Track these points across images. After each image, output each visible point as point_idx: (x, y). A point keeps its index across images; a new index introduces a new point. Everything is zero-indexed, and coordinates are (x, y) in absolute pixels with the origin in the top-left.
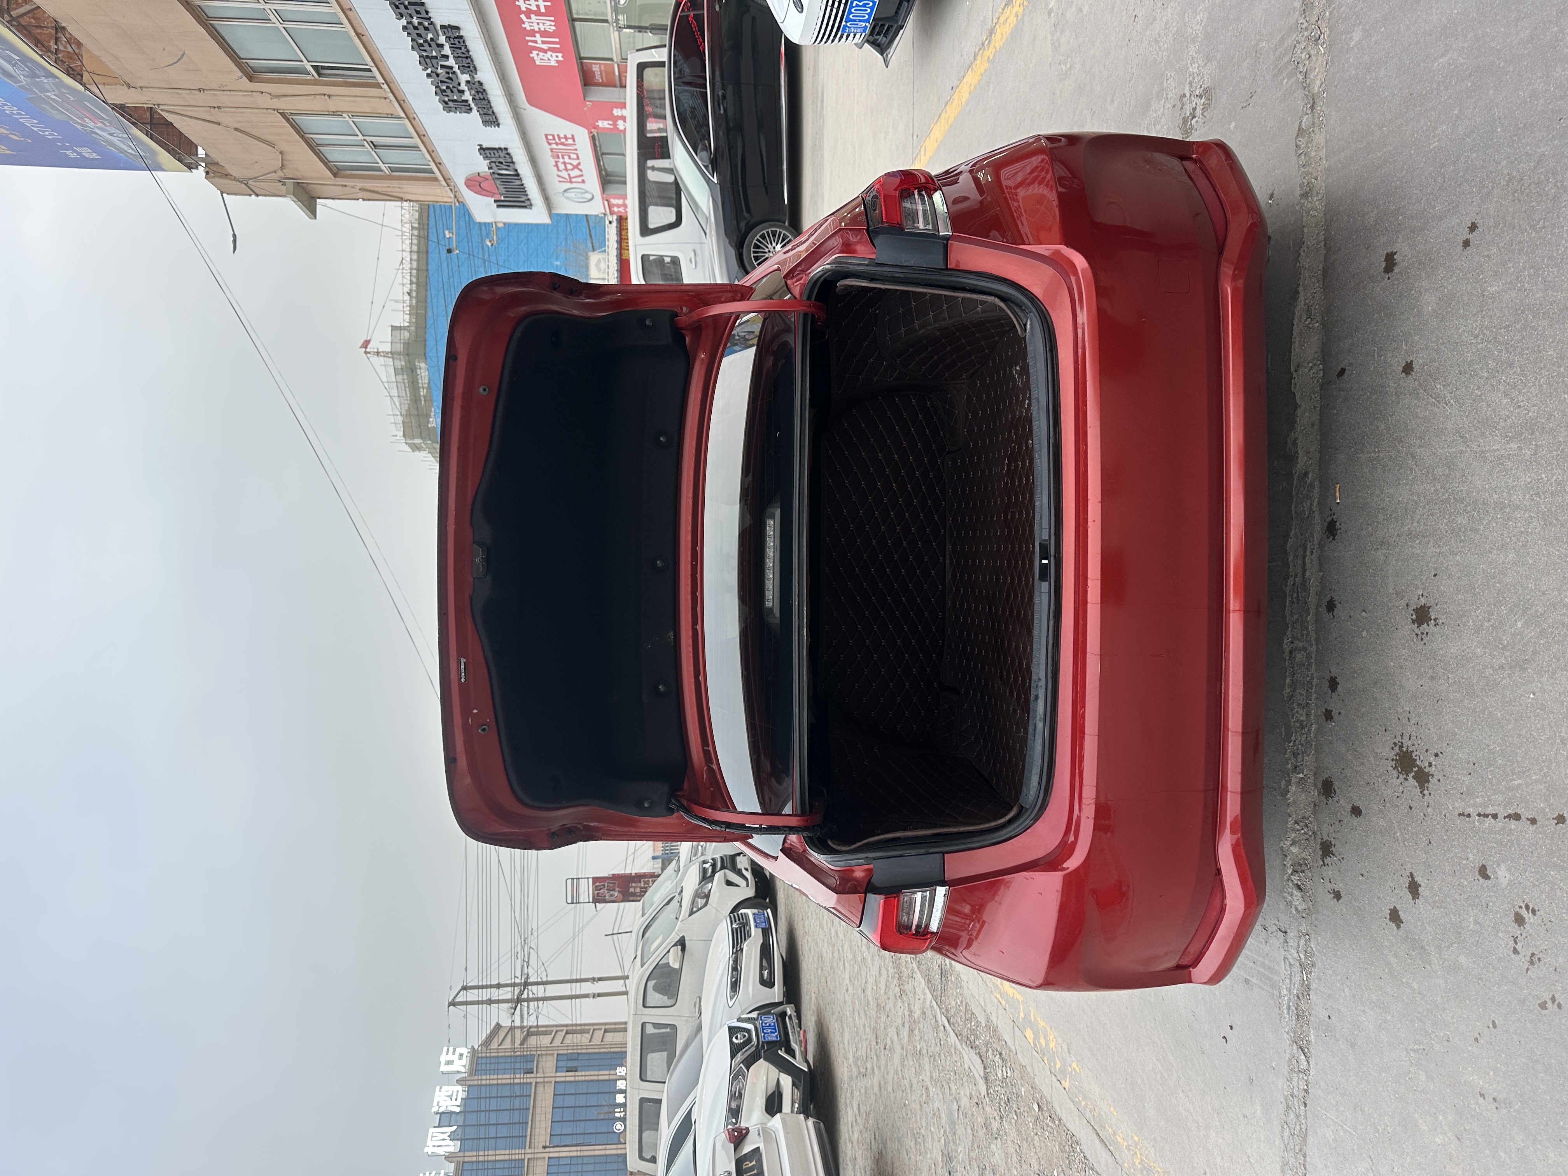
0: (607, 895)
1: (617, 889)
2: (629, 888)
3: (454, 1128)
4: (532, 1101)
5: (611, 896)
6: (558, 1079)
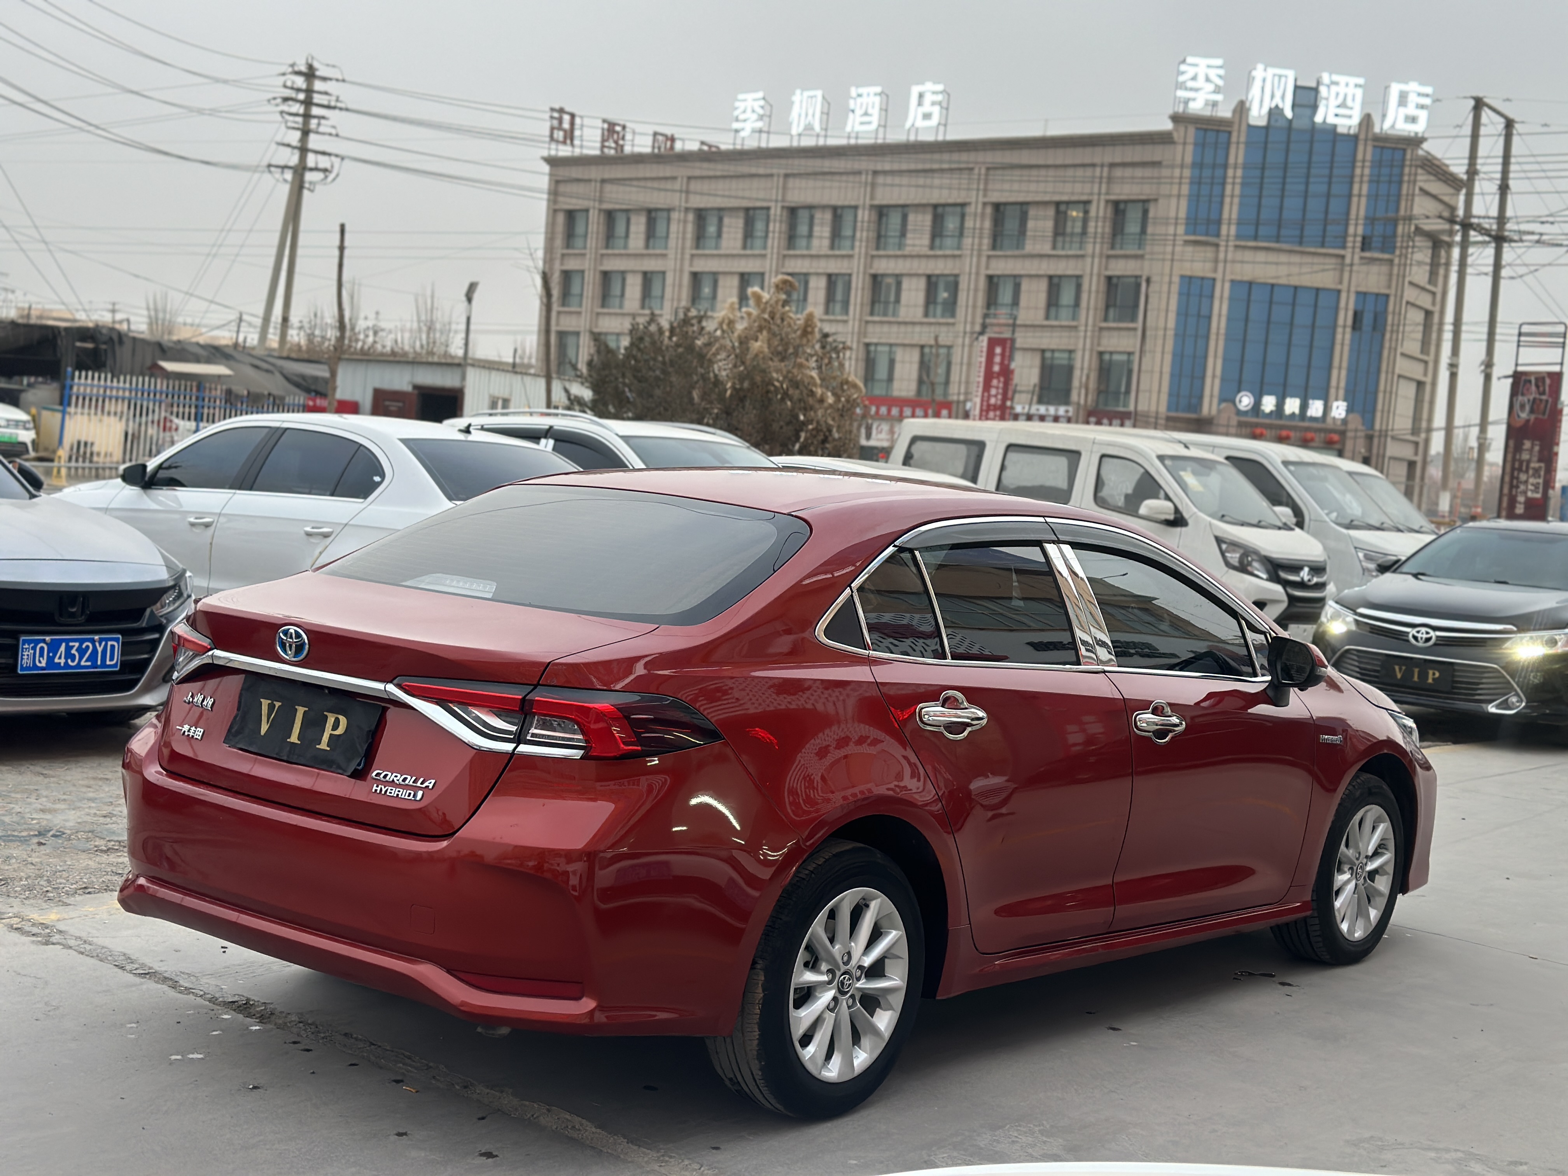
0: (1525, 399)
1: (1533, 417)
2: (1533, 438)
3: (1289, 114)
4: (1312, 250)
5: (1522, 407)
6: (1344, 296)
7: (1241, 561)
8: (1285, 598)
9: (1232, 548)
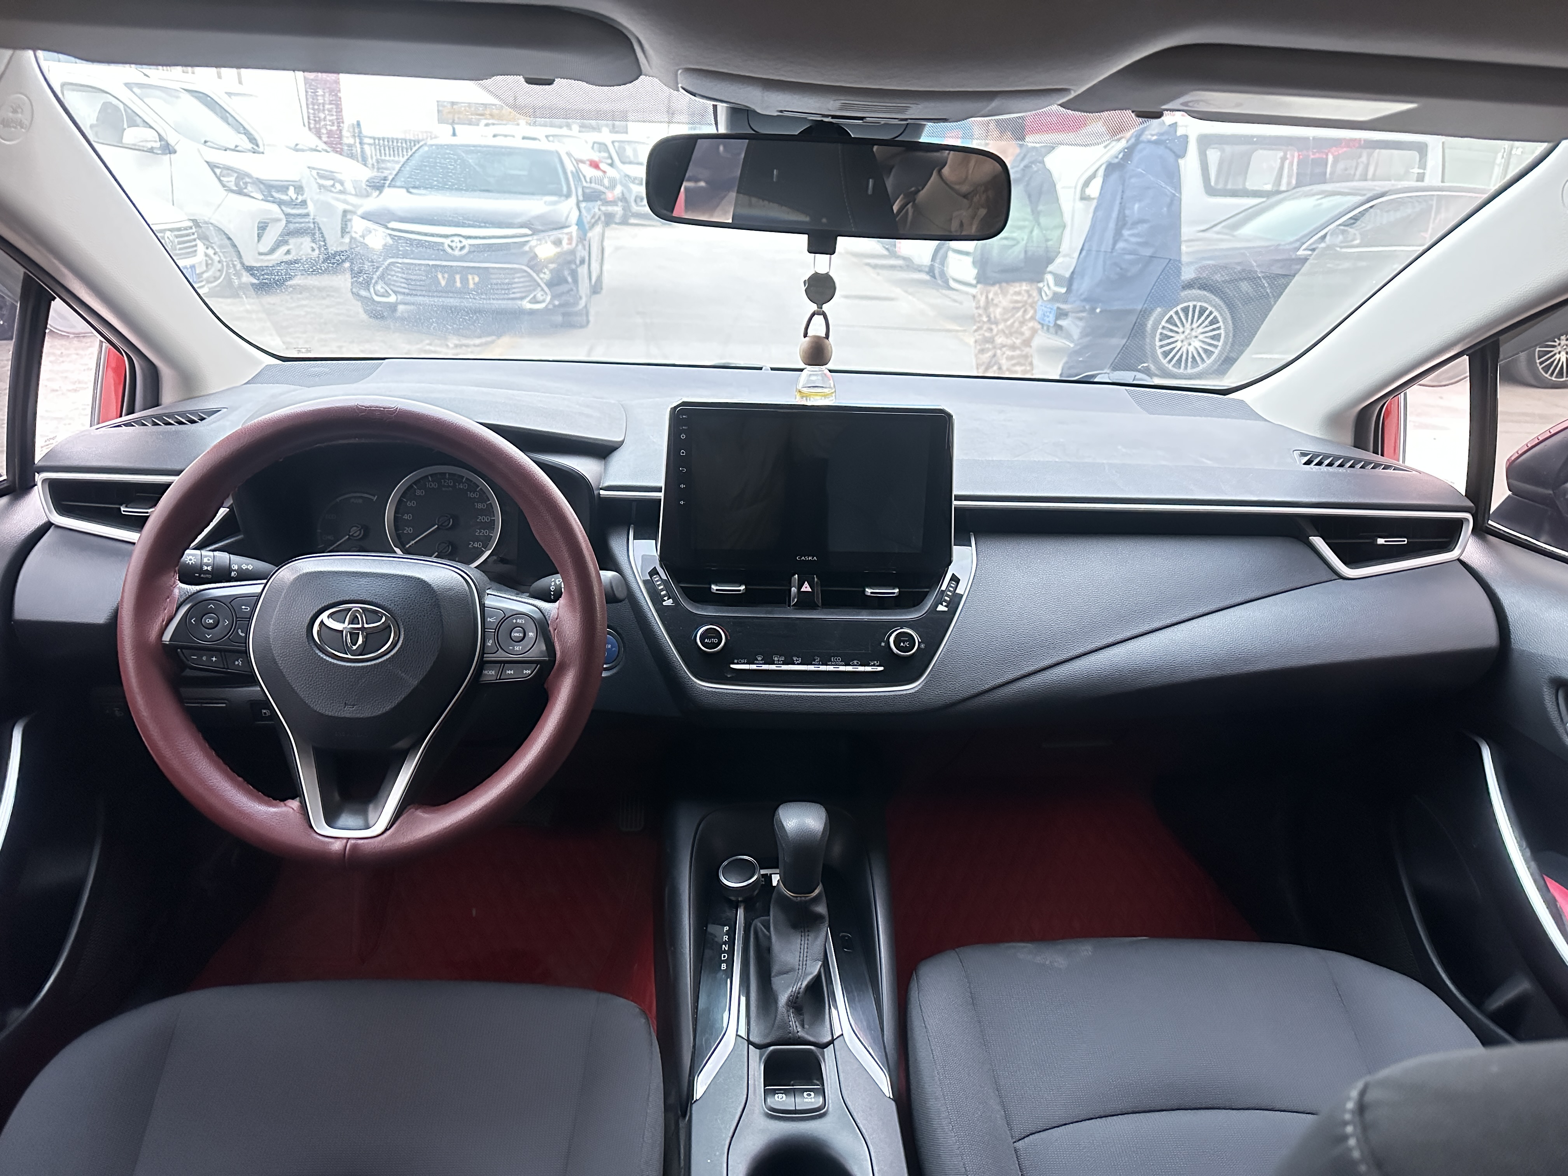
7: (237, 185)
8: (282, 216)
9: (225, 172)
